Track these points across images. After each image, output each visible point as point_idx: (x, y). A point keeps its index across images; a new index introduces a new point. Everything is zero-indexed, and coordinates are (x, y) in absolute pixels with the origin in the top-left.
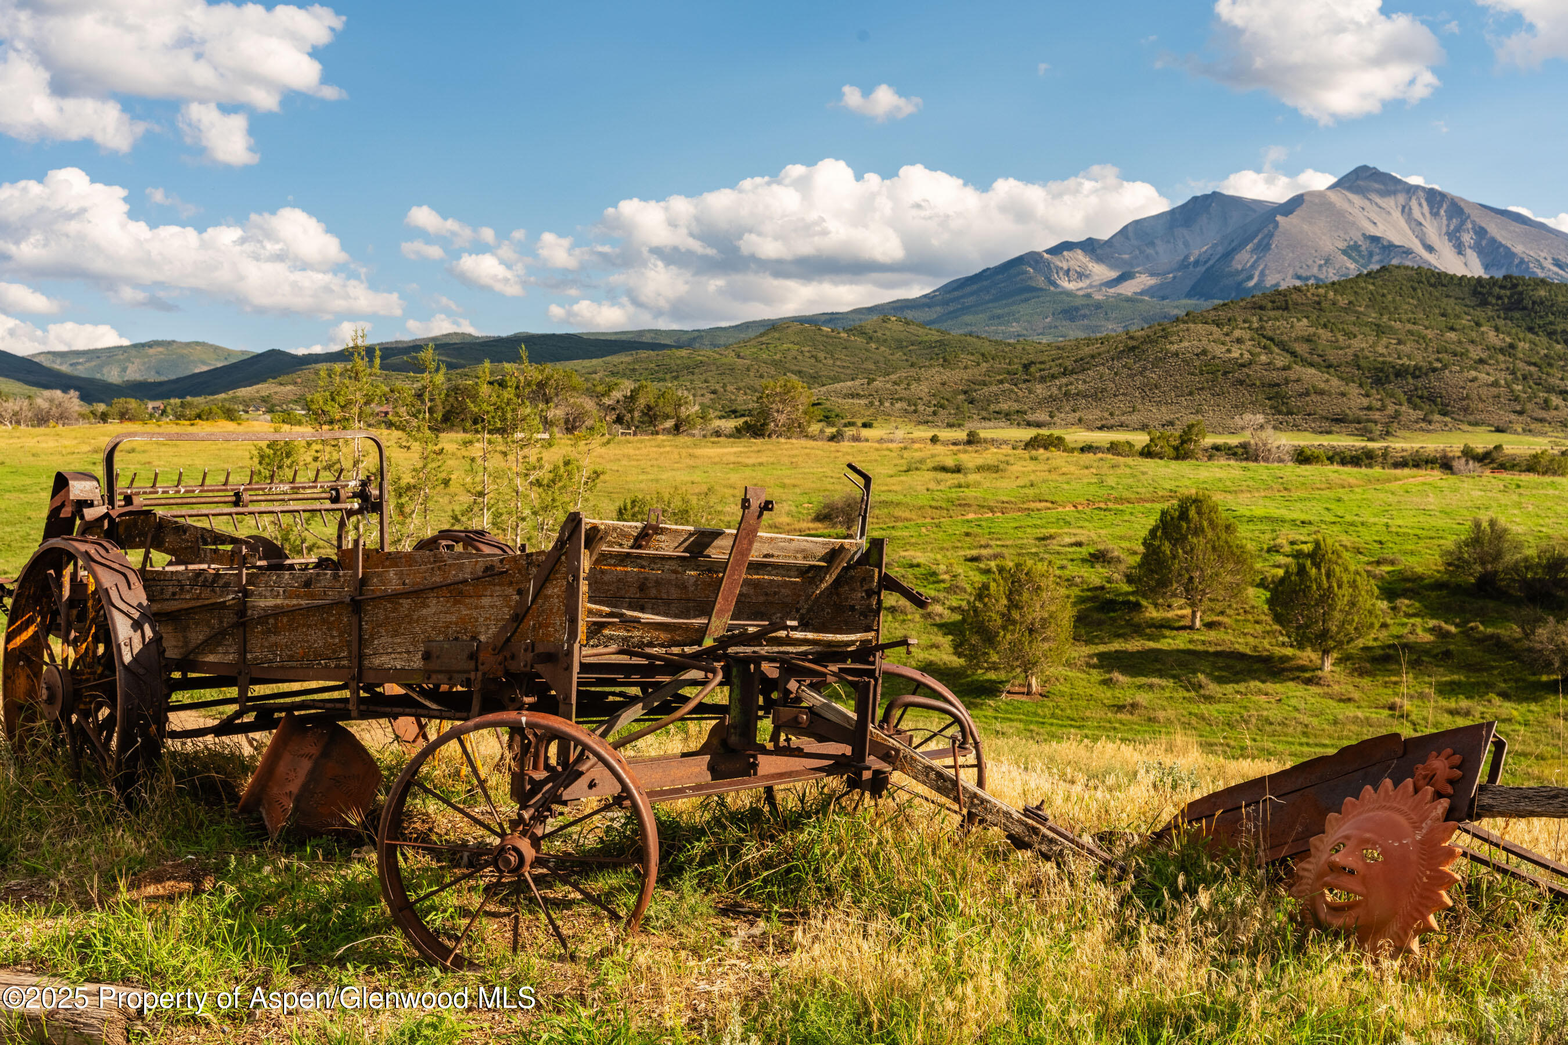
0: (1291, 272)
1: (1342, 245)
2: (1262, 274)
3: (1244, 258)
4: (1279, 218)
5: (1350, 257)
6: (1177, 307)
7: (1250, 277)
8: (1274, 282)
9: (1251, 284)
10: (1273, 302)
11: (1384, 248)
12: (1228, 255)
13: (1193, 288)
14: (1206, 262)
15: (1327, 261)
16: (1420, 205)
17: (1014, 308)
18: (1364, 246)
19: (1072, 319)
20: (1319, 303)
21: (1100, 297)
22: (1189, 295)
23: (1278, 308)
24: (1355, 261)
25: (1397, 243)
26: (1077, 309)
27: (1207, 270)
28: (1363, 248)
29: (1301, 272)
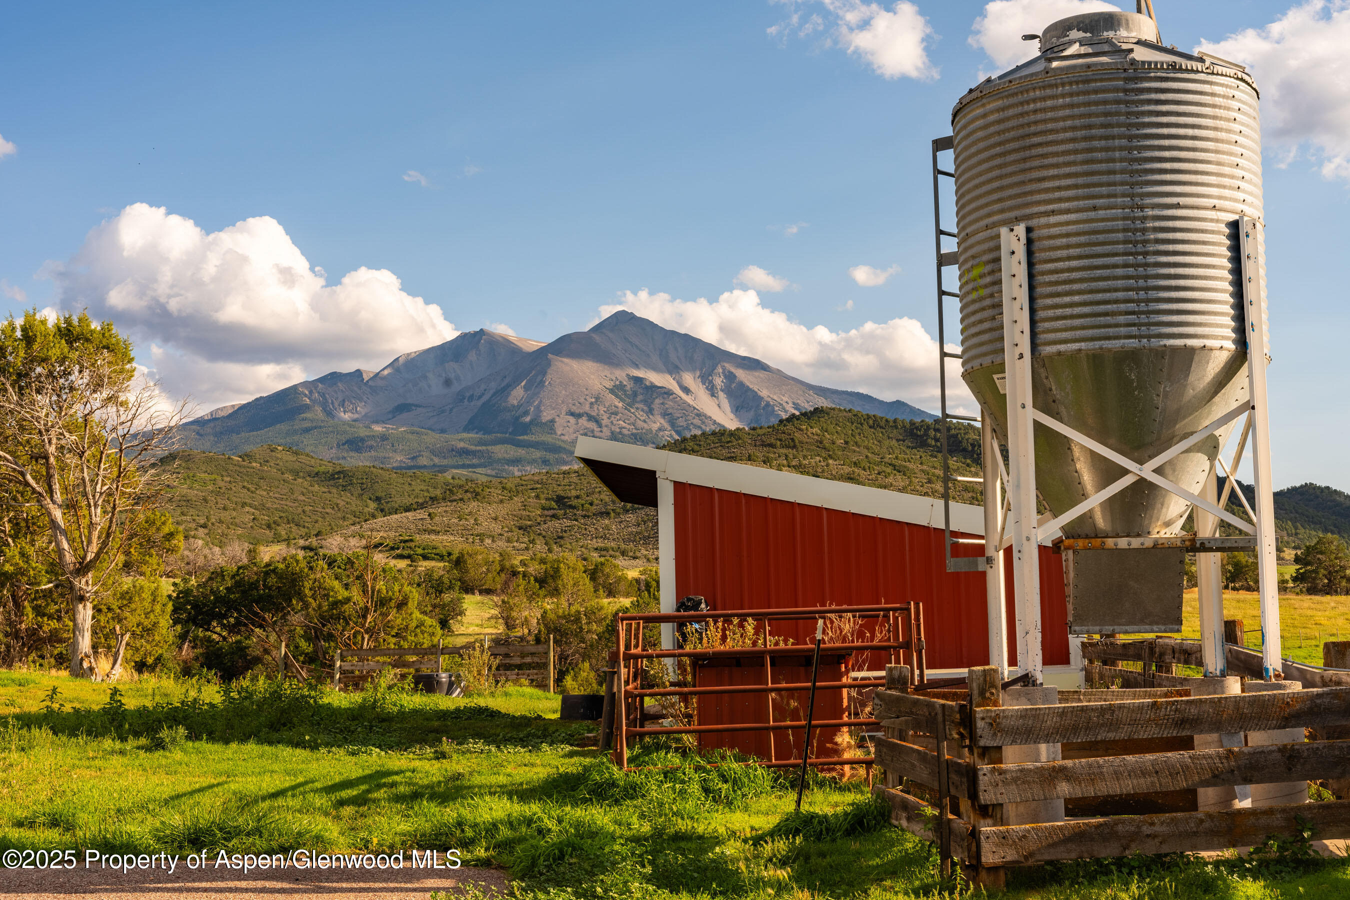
0: (564, 409)
1: (609, 385)
2: (538, 409)
3: (518, 394)
4: (550, 356)
5: (617, 396)
6: (461, 440)
7: (526, 413)
8: (549, 418)
9: (528, 419)
10: (781, 440)
11: (647, 388)
12: (505, 391)
13: (471, 422)
14: (480, 397)
15: (597, 399)
16: (676, 349)
17: (296, 438)
18: (629, 385)
19: (358, 450)
20: (821, 442)
21: (380, 429)
22: (466, 429)
23: (788, 447)
24: (621, 400)
25: (659, 385)
26: (362, 440)
27: (484, 404)
28: (628, 388)
29: (575, 409)
